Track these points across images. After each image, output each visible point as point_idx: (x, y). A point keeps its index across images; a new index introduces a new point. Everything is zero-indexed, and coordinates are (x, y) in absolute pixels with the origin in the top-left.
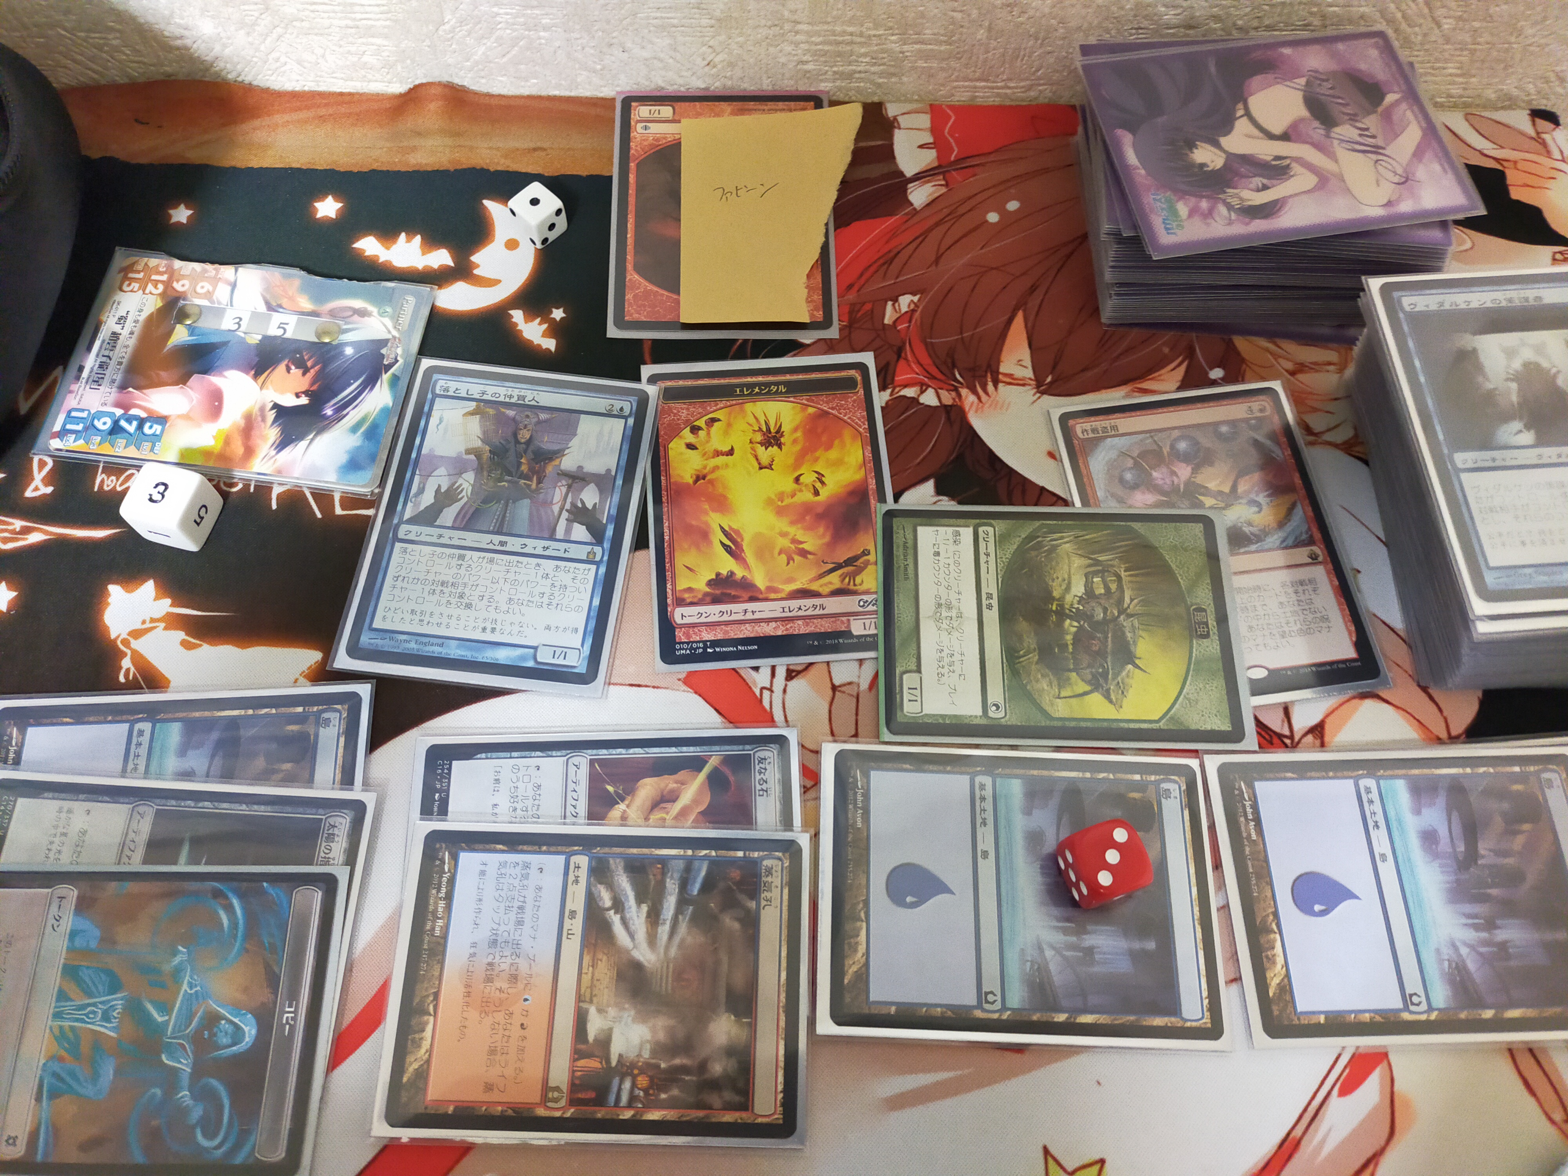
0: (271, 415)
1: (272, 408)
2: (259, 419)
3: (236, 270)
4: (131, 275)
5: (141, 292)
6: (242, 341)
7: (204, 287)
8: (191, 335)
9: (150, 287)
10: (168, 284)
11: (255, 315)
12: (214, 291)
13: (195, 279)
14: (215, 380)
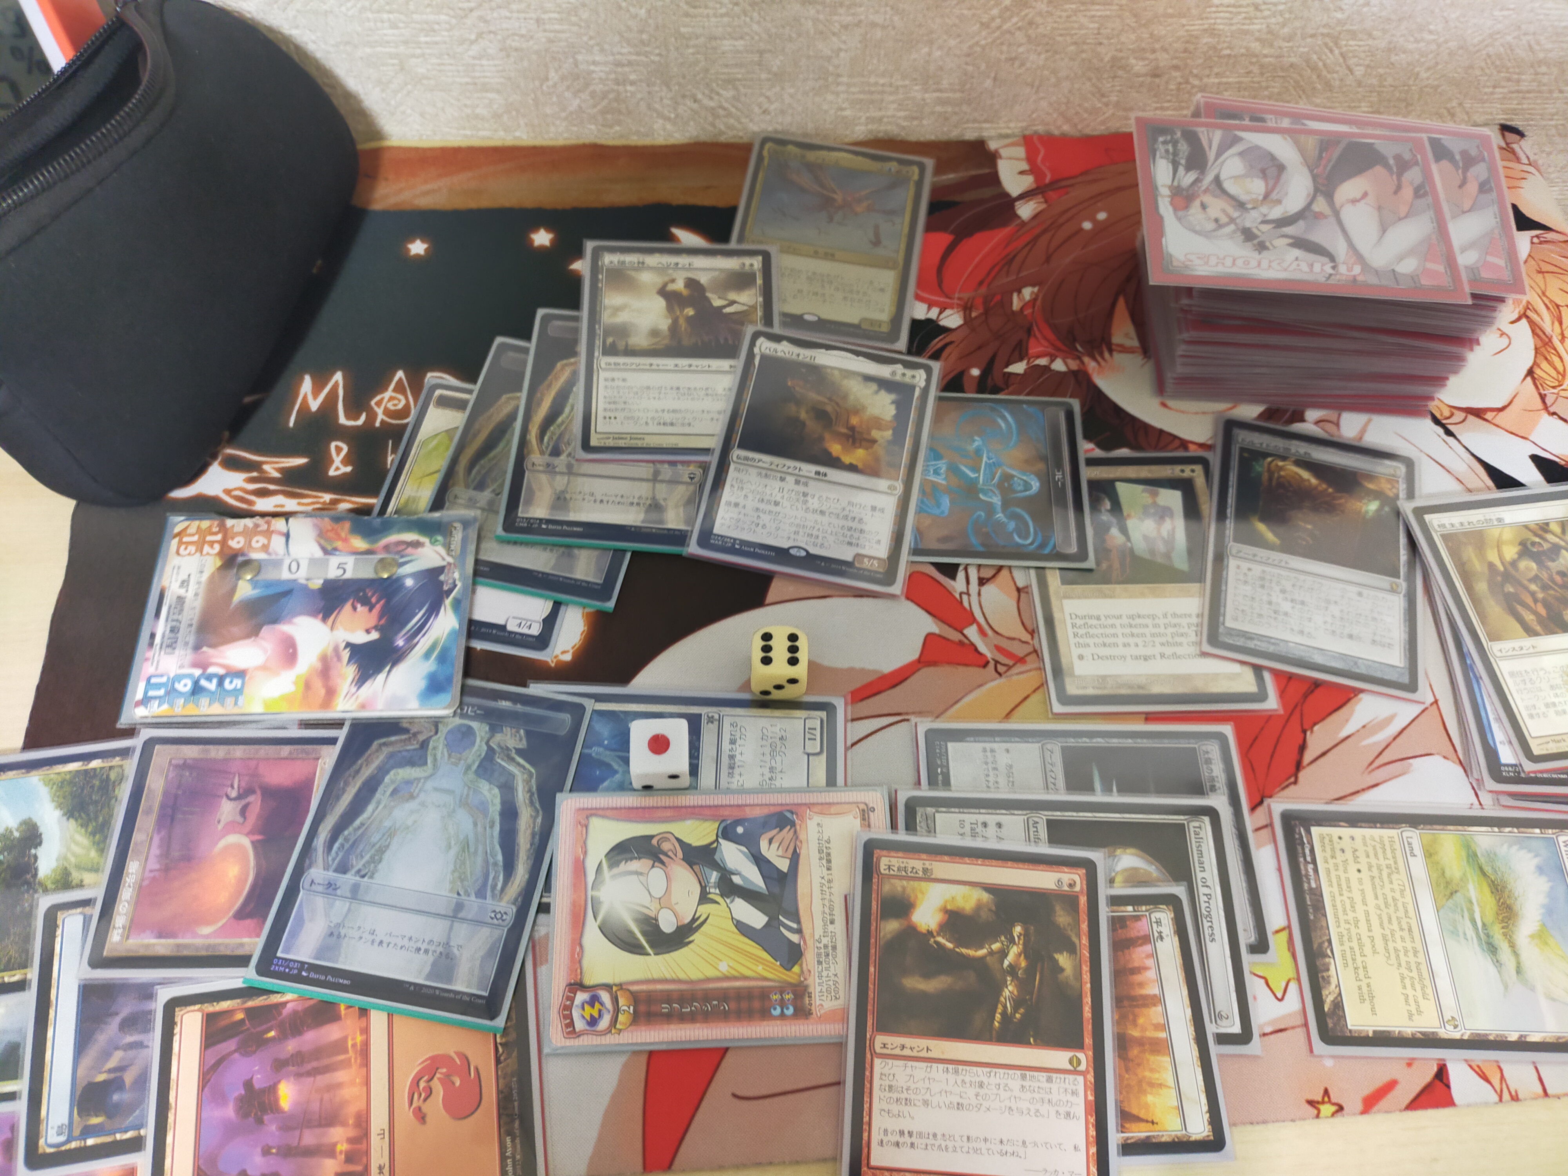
0: (346, 654)
1: (345, 647)
2: (335, 658)
6: (306, 588)
11: (313, 563)
14: (286, 628)
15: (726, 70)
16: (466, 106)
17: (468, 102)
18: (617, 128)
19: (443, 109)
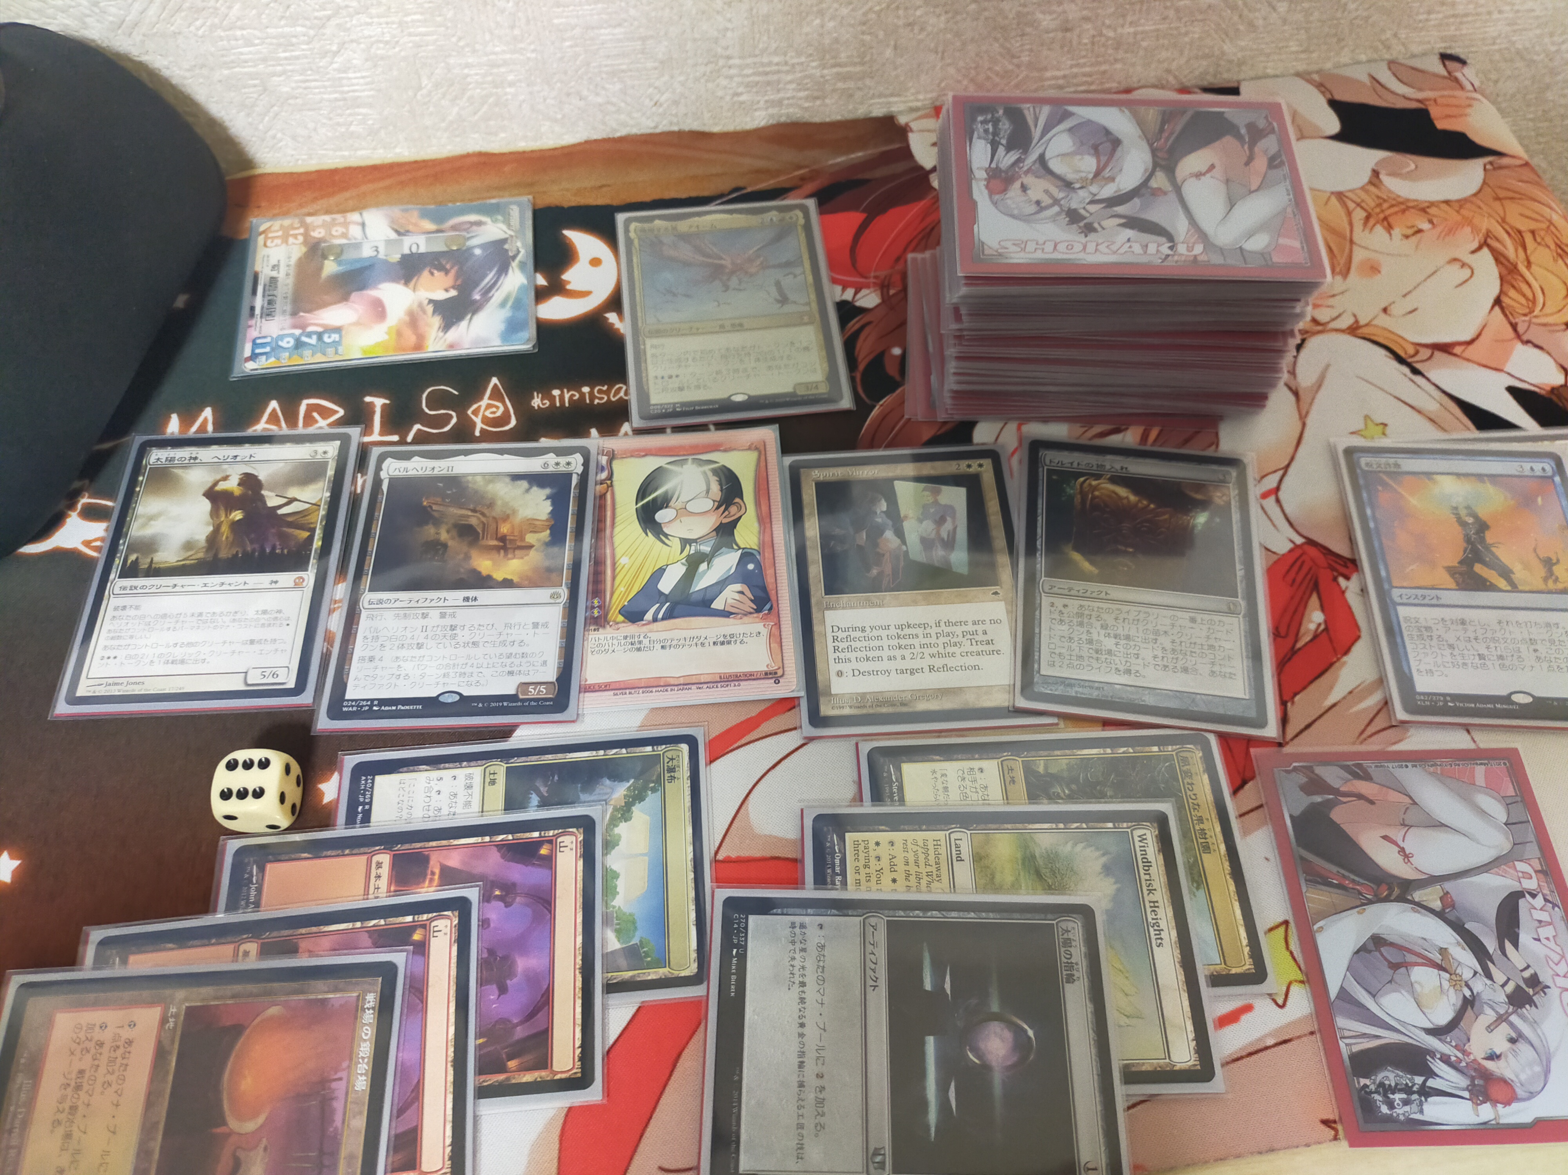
0: (430, 309)
1: (429, 303)
2: (421, 312)
4: (270, 235)
5: (284, 245)
6: (386, 262)
7: (338, 231)
8: (337, 267)
9: (291, 240)
10: (306, 235)
12: (347, 232)
13: (327, 226)
14: (372, 293)
15: (609, 62)
16: (338, 124)
17: (341, 120)
18: (503, 135)
19: (315, 129)
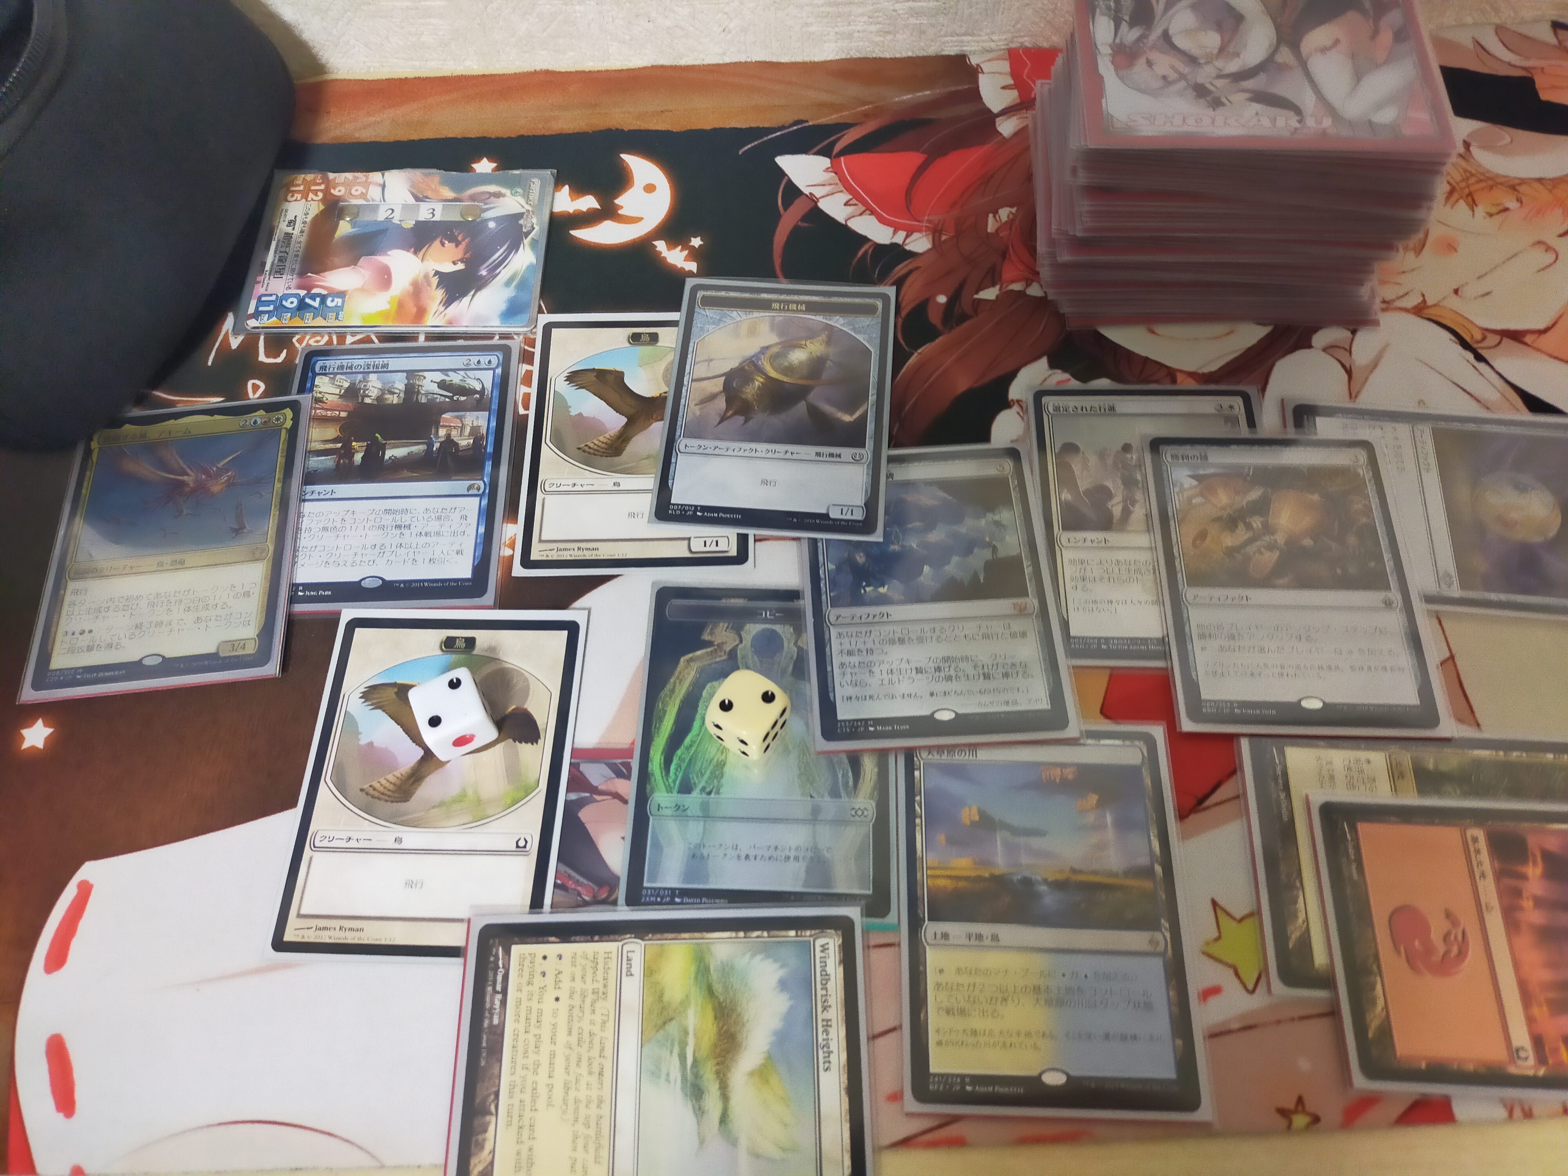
0: (435, 281)
1: (435, 275)
2: (425, 284)
3: (383, 175)
4: (291, 189)
5: (304, 200)
6: (399, 227)
7: (357, 190)
8: (352, 228)
9: (311, 196)
10: (326, 192)
11: (406, 207)
12: (367, 192)
13: (348, 185)
14: (382, 259)
